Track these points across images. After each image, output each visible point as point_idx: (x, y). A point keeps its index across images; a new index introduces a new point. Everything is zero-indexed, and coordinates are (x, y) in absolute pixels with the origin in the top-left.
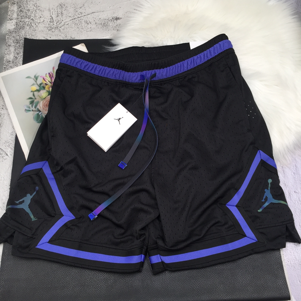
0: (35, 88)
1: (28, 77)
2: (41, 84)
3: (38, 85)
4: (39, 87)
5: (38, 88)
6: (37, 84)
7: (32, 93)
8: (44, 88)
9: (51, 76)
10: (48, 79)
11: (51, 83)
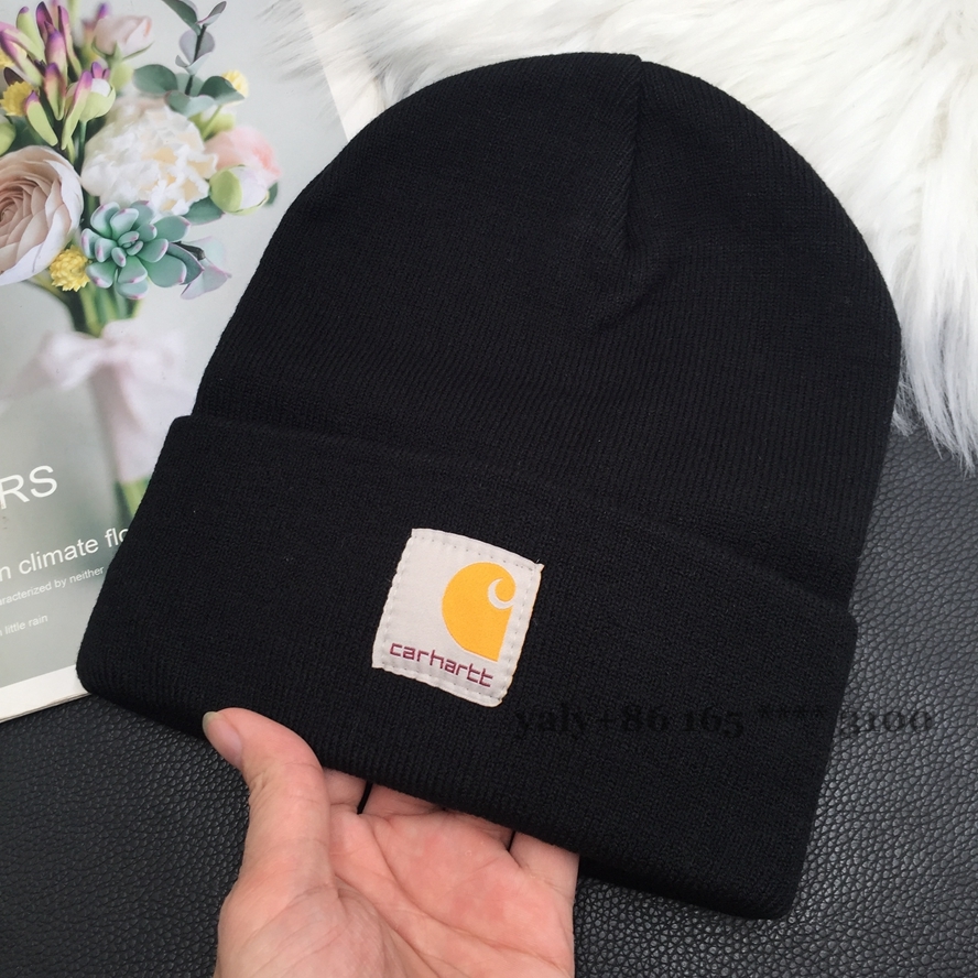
9: (49, 24)
10: (30, 41)
11: (41, 67)
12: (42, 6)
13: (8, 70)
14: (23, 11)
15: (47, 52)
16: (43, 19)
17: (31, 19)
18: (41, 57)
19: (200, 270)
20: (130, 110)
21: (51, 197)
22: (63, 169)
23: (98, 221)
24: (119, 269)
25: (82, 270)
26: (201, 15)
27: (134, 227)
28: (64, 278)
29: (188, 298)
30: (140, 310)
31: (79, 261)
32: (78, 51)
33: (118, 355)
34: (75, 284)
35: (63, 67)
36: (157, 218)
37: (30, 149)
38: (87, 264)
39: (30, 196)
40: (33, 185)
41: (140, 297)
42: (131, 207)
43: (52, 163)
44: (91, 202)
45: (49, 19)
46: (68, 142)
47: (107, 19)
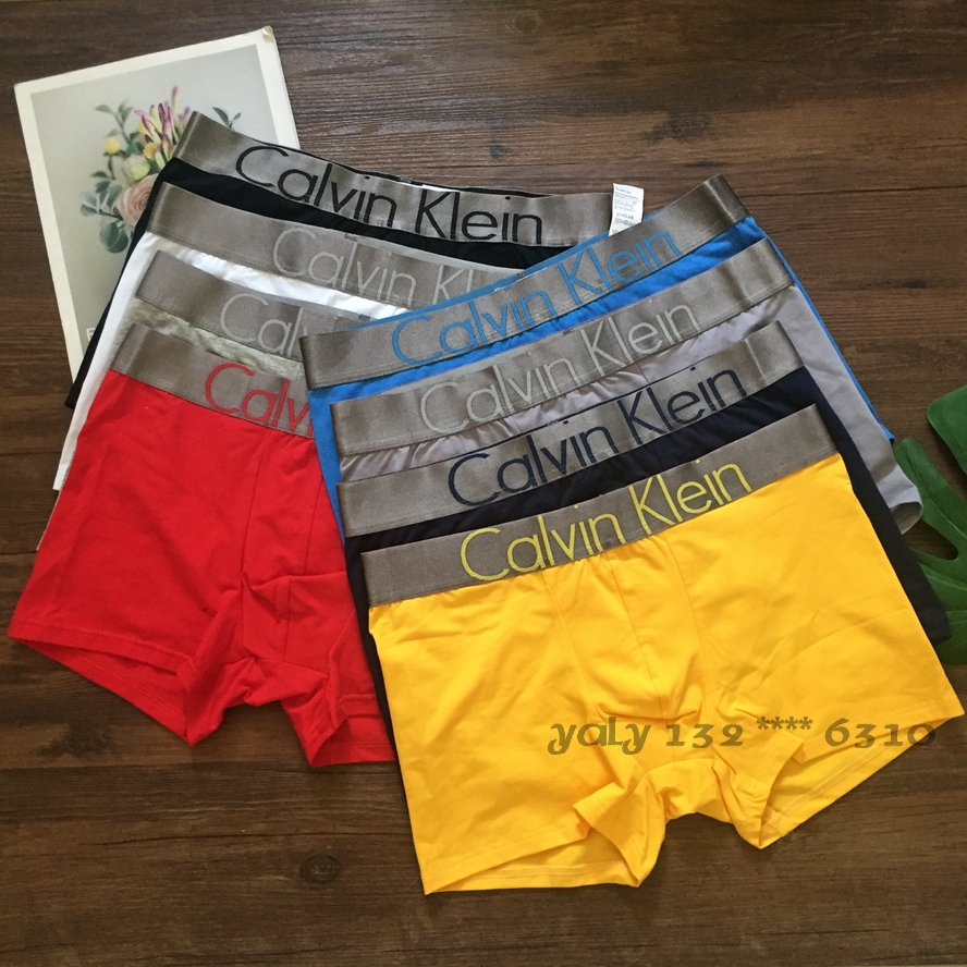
0: (118, 144)
1: (103, 109)
2: (133, 136)
3: (126, 138)
4: (129, 142)
5: (124, 146)
6: (124, 135)
7: (107, 159)
9: (164, 114)
10: (156, 123)
11: (161, 136)
12: (161, 105)
13: (146, 136)
14: (152, 106)
17: (156, 111)
18: (161, 131)
26: (230, 118)
32: (177, 130)
35: (170, 137)
45: (164, 113)
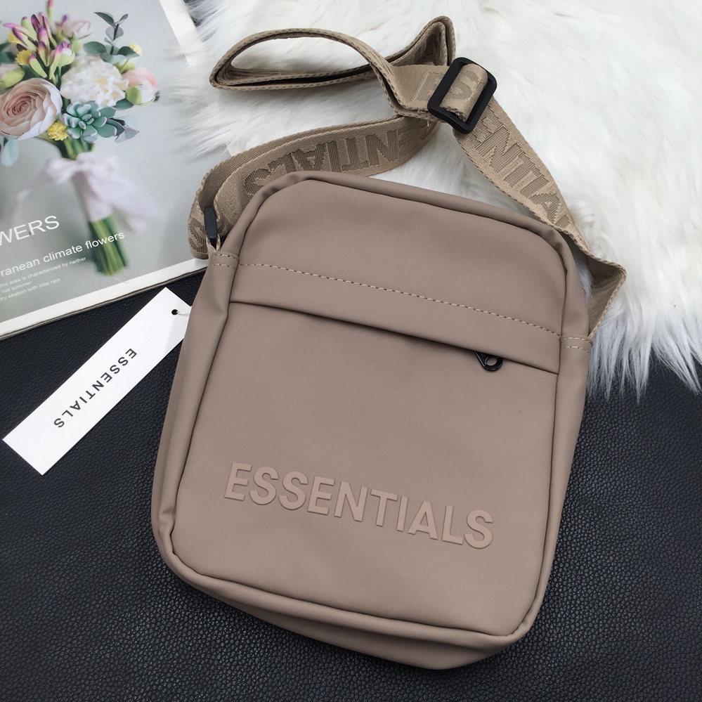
8: (12, 58)
15: (38, 37)
16: (35, 22)
19: (123, 130)
20: (83, 62)
21: (45, 100)
22: (51, 88)
23: (70, 110)
24: (83, 130)
25: (64, 131)
27: (89, 112)
28: (55, 135)
29: (118, 142)
30: (95, 148)
31: (62, 127)
33: (85, 167)
34: (61, 137)
36: (100, 108)
37: (33, 79)
38: (67, 128)
39: (35, 100)
40: (36, 95)
41: (94, 142)
42: (87, 103)
43: (45, 85)
44: (66, 102)
46: (52, 76)
47: (68, 21)
